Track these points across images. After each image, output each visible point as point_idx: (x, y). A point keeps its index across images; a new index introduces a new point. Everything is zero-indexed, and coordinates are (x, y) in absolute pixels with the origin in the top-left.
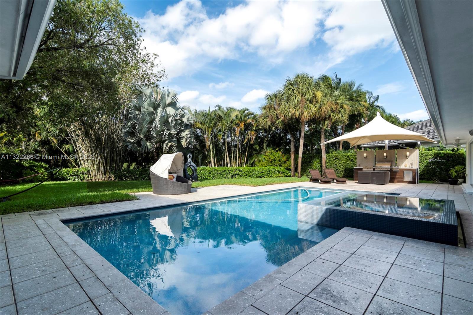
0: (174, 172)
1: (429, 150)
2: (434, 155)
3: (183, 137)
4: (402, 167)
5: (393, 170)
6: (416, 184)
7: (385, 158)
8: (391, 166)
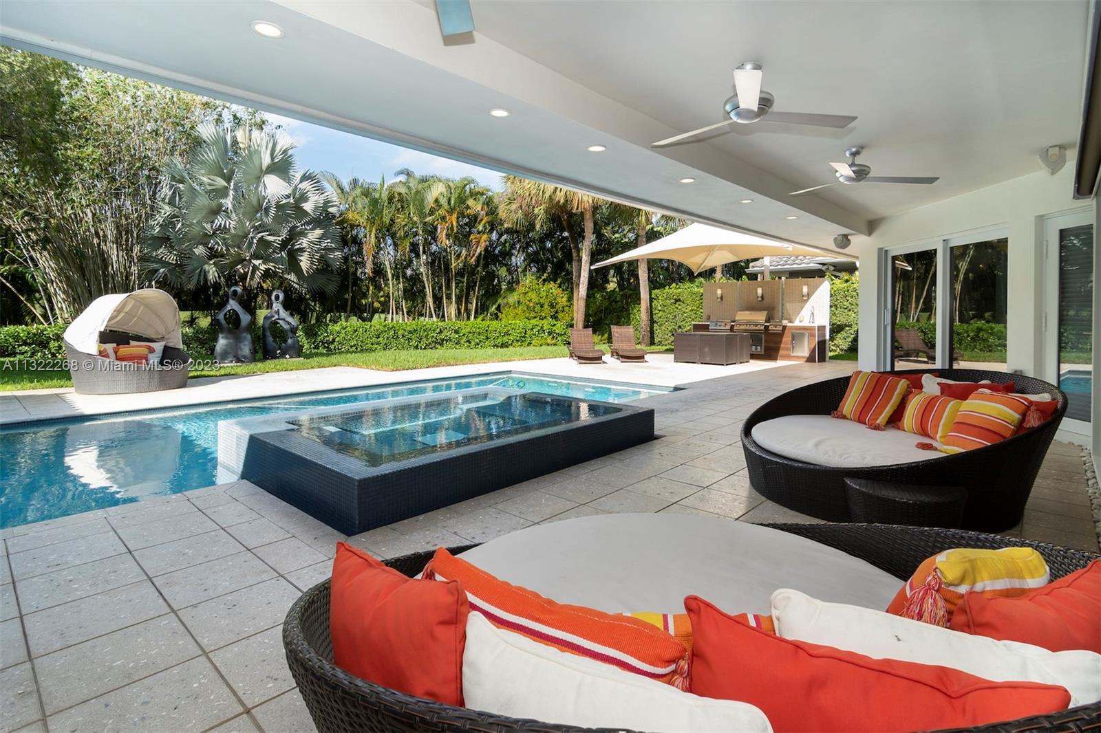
0: (159, 337)
3: (302, 250)
4: (797, 322)
5: (770, 328)
6: (815, 362)
7: (760, 299)
8: (768, 320)
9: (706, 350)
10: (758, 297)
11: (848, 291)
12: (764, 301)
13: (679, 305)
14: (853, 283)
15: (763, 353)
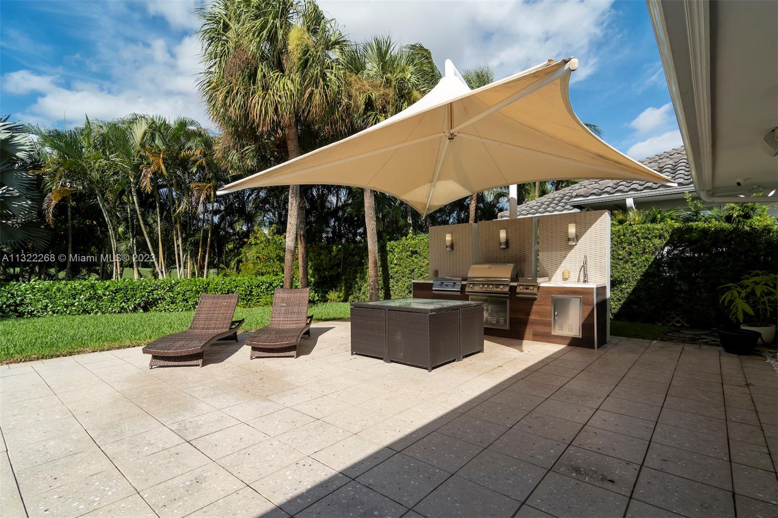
1: (654, 221)
2: (671, 236)
4: (556, 281)
5: (518, 290)
6: (594, 348)
7: (503, 246)
8: (515, 278)
9: (398, 337)
10: (501, 244)
11: (624, 235)
12: (510, 250)
13: (416, 258)
14: (630, 225)
15: (507, 327)
